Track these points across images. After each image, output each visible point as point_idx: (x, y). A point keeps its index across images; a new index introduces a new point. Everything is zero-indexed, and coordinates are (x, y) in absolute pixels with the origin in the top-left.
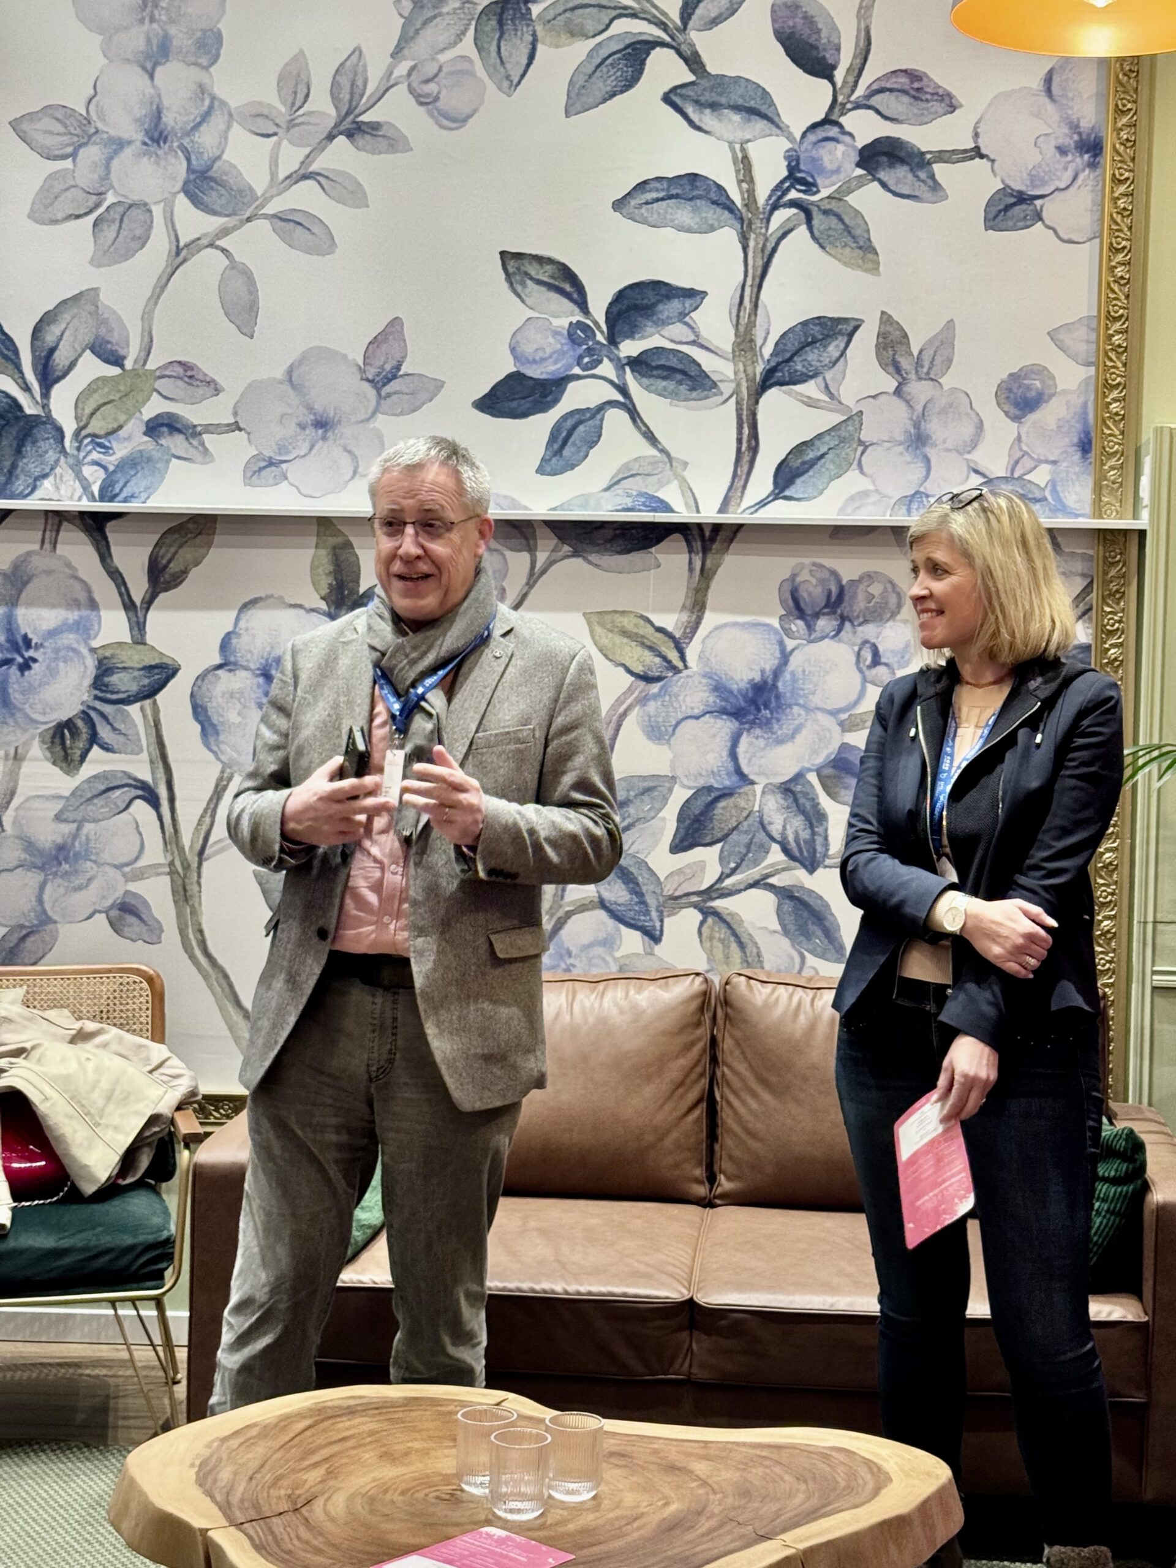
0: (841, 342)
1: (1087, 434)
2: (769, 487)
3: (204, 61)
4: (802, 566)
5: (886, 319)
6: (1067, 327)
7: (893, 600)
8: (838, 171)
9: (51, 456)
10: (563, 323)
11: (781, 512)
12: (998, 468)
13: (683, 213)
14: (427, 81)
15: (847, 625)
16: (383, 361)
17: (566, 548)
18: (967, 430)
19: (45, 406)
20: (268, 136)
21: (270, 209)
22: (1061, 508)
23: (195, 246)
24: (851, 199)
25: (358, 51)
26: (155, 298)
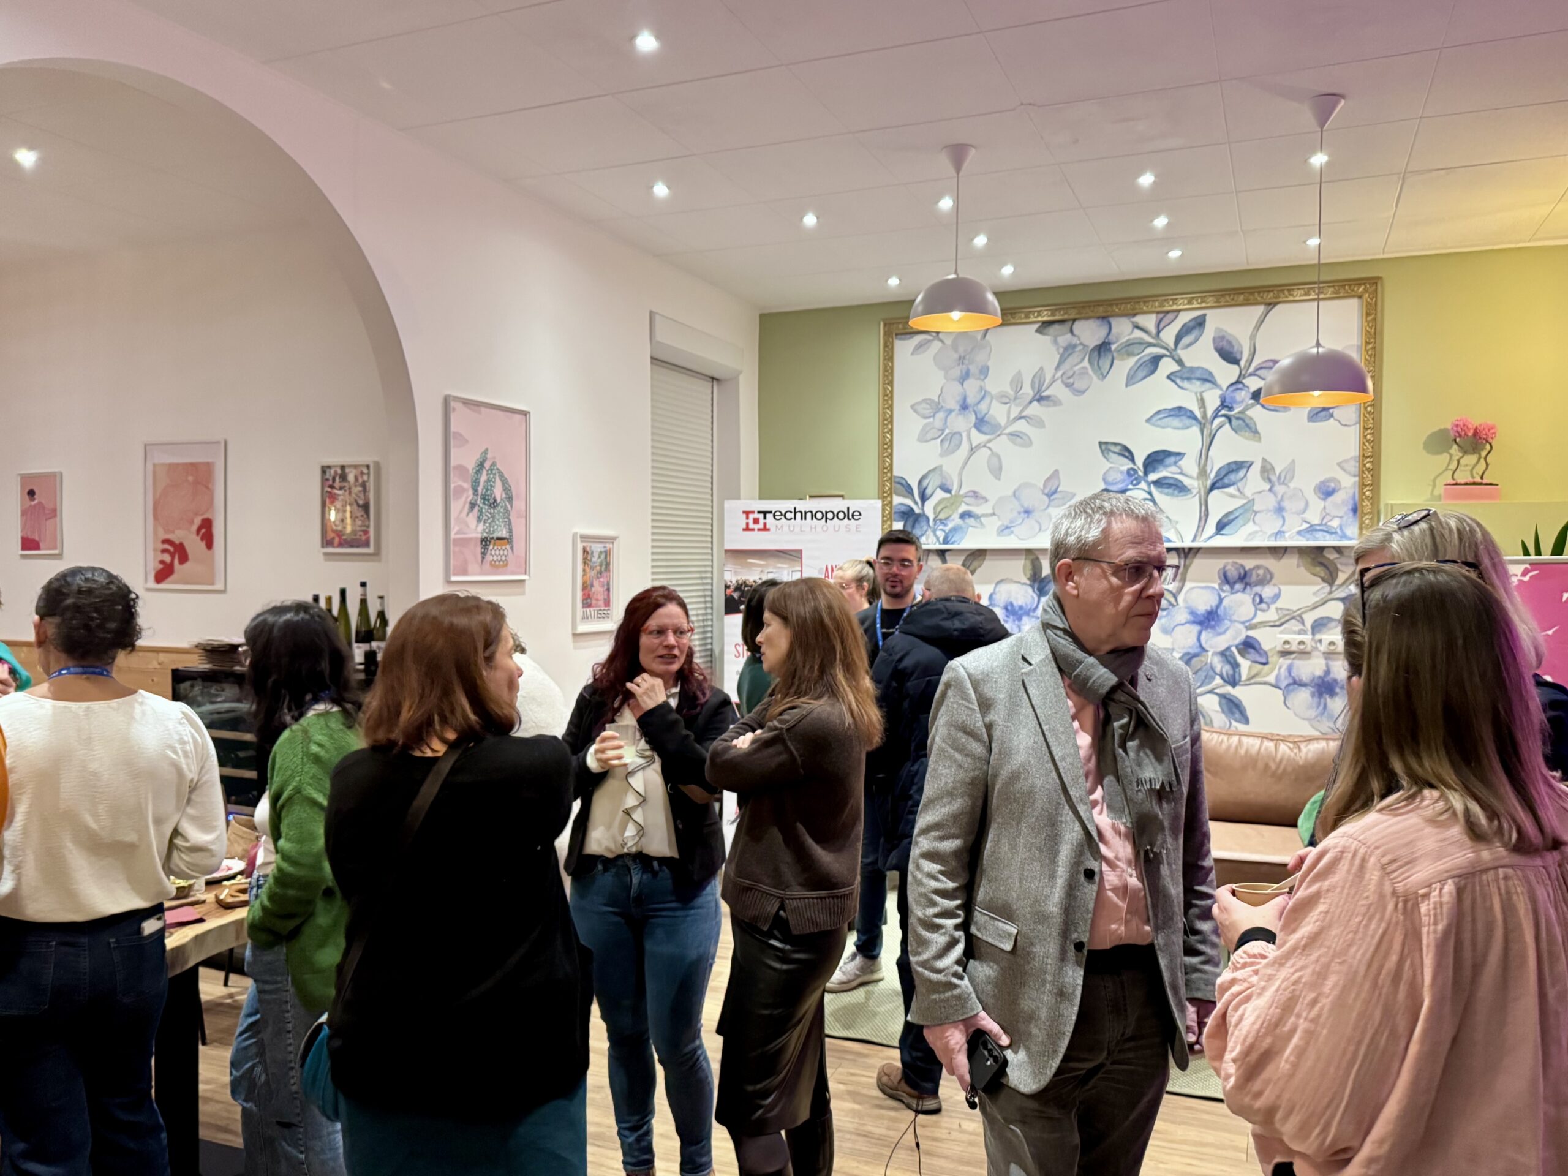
0: (1244, 471)
1: (1355, 505)
2: (1214, 531)
3: (982, 377)
4: (1228, 563)
5: (1264, 460)
6: (1346, 461)
7: (1268, 577)
8: (1242, 402)
9: (925, 528)
10: (1125, 468)
11: (1218, 542)
12: (1316, 521)
13: (1176, 422)
14: (1069, 378)
15: (1248, 587)
16: (1052, 487)
18: (1302, 505)
19: (923, 509)
20: (1006, 403)
21: (1007, 431)
22: (1344, 536)
23: (978, 446)
24: (1248, 413)
25: (1042, 369)
26: (963, 468)
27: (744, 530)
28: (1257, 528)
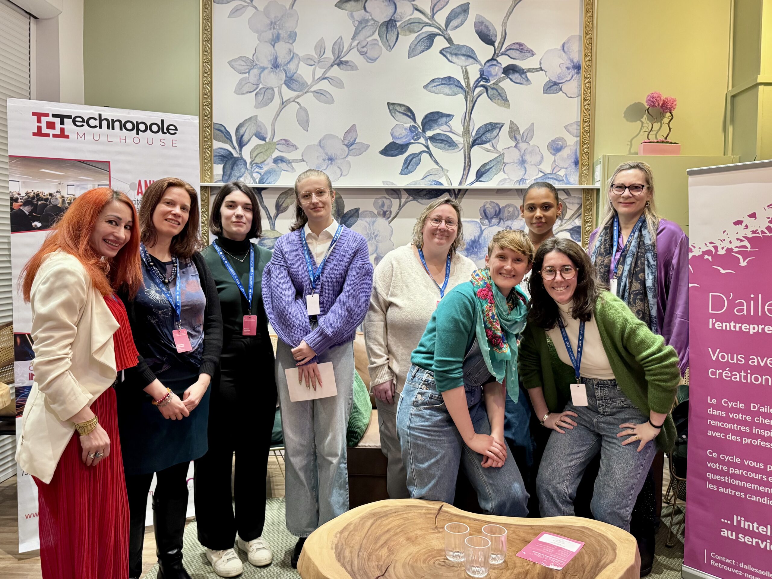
0: (497, 130)
1: (577, 159)
2: (475, 178)
3: (291, 42)
4: (487, 202)
5: (512, 123)
6: (571, 125)
8: (496, 75)
9: (243, 170)
10: (408, 126)
11: (478, 185)
12: (549, 171)
13: (446, 89)
14: (363, 47)
15: (502, 221)
16: (350, 138)
17: (411, 198)
18: (538, 158)
19: (240, 154)
20: (312, 65)
21: (313, 89)
22: (569, 183)
23: (288, 102)
24: (500, 84)
25: (341, 38)
26: (276, 118)
27: (34, 134)
28: (505, 176)
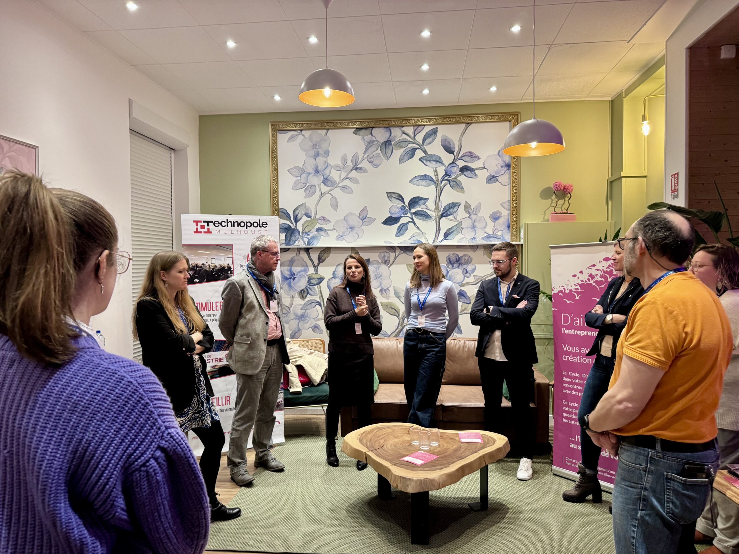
0: (457, 207)
1: (509, 224)
2: (443, 237)
3: (326, 156)
4: (451, 254)
5: (466, 202)
6: (504, 203)
7: (470, 260)
8: (455, 173)
9: (297, 237)
10: (399, 206)
11: (445, 243)
12: (490, 232)
13: (424, 183)
14: (371, 158)
15: (460, 265)
16: (364, 215)
17: (402, 252)
18: (484, 224)
19: (296, 227)
20: (339, 171)
21: (340, 185)
23: (325, 193)
24: (458, 178)
25: (357, 153)
26: (317, 204)
27: (195, 232)
28: (463, 236)
